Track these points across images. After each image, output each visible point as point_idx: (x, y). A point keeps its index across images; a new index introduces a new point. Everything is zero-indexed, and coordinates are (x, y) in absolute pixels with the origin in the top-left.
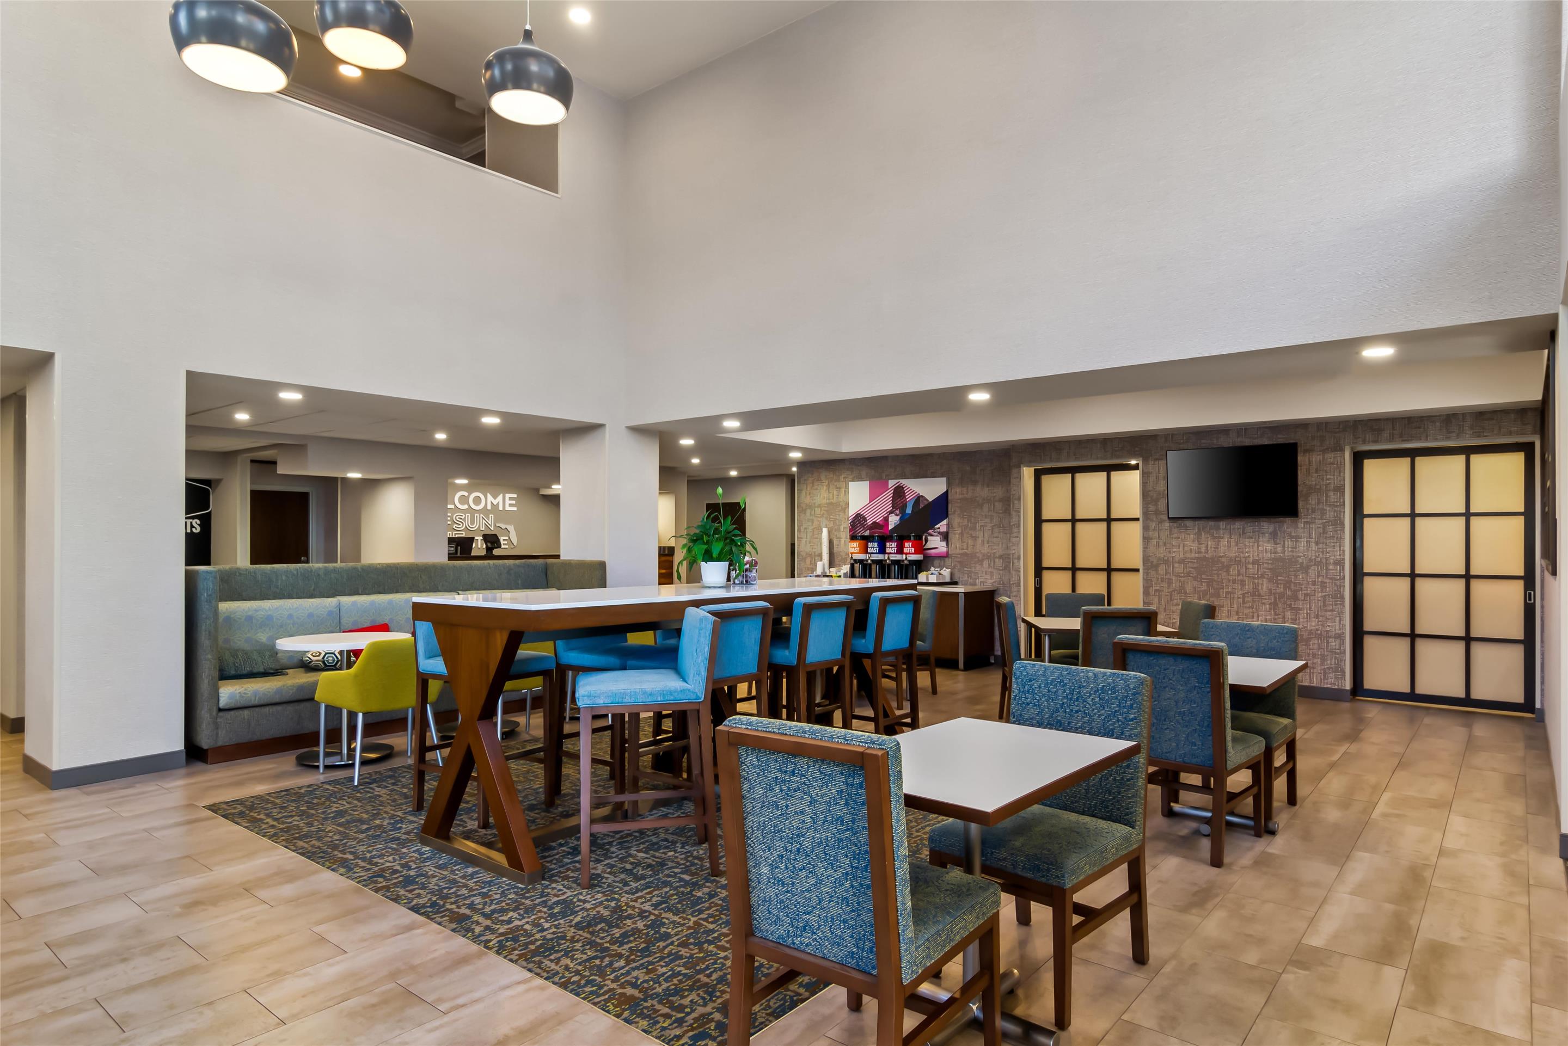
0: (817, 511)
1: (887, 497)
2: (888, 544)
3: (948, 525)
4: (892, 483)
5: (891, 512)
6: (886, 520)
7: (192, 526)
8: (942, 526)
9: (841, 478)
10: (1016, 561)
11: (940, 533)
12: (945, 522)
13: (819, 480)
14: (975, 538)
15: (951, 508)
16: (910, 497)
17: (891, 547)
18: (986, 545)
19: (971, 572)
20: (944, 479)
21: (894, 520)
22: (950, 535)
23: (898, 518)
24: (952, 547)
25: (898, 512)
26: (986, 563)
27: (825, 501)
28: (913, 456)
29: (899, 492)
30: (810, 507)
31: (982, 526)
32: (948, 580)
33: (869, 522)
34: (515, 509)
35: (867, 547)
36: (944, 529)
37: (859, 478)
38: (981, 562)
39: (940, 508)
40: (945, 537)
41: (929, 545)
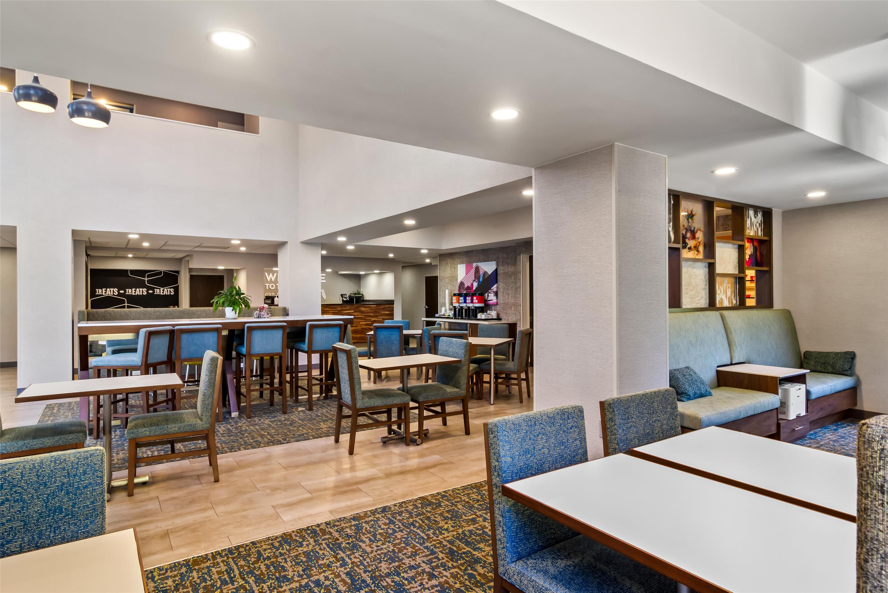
0: (447, 280)
1: (473, 271)
2: (467, 298)
3: (497, 287)
4: (474, 265)
5: (474, 281)
6: (472, 284)
7: (170, 292)
8: (494, 288)
9: (456, 262)
10: (519, 307)
11: (493, 292)
12: (495, 286)
13: (447, 264)
14: (508, 294)
15: (499, 278)
16: (481, 273)
17: (469, 299)
18: (513, 298)
19: (507, 313)
20: (495, 262)
21: (475, 285)
22: (499, 293)
23: (477, 283)
24: (499, 299)
25: (477, 280)
26: (513, 308)
27: (450, 275)
28: (484, 250)
29: (477, 269)
30: (444, 278)
31: (511, 288)
32: (495, 317)
33: (466, 286)
34: (325, 281)
35: (459, 300)
36: (495, 290)
37: (462, 263)
38: (511, 308)
39: (494, 278)
40: (496, 294)
41: (489, 299)
